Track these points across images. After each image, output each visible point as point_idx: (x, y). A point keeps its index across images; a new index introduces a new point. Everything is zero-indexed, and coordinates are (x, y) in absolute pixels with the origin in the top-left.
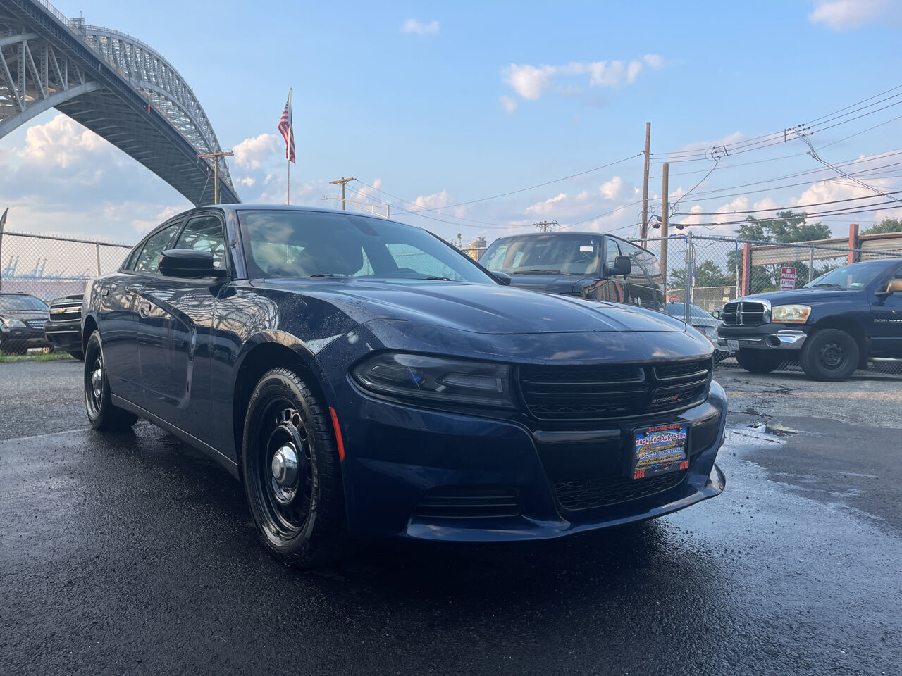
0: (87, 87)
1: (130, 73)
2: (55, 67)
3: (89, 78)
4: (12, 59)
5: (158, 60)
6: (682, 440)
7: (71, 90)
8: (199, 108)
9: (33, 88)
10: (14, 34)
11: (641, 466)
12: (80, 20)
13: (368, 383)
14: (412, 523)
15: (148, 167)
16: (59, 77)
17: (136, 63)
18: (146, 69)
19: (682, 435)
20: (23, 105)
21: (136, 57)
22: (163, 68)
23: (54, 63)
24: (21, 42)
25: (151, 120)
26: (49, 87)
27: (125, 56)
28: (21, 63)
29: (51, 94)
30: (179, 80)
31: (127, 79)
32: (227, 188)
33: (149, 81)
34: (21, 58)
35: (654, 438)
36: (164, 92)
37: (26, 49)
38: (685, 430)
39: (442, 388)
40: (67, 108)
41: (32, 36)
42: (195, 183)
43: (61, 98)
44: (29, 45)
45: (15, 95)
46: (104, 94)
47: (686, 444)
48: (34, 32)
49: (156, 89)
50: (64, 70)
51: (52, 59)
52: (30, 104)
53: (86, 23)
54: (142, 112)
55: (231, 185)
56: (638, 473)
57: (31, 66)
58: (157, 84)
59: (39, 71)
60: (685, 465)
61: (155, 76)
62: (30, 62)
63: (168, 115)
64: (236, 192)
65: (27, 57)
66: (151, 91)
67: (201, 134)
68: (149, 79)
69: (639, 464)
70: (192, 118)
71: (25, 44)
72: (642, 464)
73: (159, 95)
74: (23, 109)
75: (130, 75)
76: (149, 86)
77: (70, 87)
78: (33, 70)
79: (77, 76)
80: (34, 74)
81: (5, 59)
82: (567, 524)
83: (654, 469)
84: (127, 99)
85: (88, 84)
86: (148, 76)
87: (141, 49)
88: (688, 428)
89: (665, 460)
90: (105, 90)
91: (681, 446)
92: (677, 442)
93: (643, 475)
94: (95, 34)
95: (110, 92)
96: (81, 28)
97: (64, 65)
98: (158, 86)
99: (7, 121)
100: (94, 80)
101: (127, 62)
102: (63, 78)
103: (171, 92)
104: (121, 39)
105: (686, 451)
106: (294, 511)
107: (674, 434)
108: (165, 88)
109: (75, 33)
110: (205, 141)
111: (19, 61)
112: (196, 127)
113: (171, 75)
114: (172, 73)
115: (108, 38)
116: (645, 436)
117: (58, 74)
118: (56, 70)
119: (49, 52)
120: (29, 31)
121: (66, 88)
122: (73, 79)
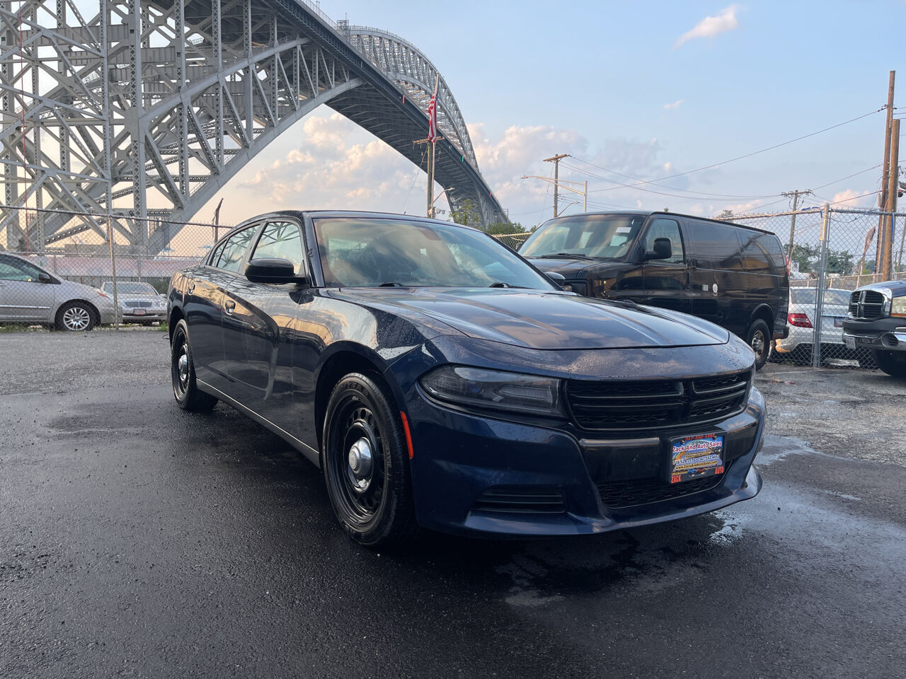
0: (351, 84)
1: (388, 68)
2: (324, 67)
3: (353, 76)
4: (288, 65)
5: (413, 53)
6: (718, 448)
7: (337, 88)
8: (450, 94)
9: (305, 88)
10: (290, 40)
11: (677, 471)
12: (345, 22)
13: (433, 391)
14: (472, 515)
15: (404, 155)
16: (327, 77)
17: (394, 57)
18: (403, 63)
19: (718, 443)
20: (297, 104)
21: (394, 52)
22: (418, 59)
23: (323, 64)
24: (296, 47)
25: (405, 110)
26: (319, 86)
27: (385, 51)
28: (296, 66)
29: (321, 92)
30: (432, 69)
31: (385, 73)
32: (472, 169)
33: (405, 73)
34: (296, 62)
35: (690, 446)
36: (418, 83)
37: (300, 53)
38: (720, 438)
39: (498, 398)
40: (335, 104)
41: (304, 41)
42: (444, 167)
43: (329, 95)
44: (303, 49)
45: (291, 96)
46: (366, 89)
47: (722, 452)
48: (306, 37)
49: (411, 80)
50: (332, 69)
51: (322, 61)
52: (303, 103)
53: (350, 24)
54: (397, 103)
55: (477, 166)
56: (675, 478)
57: (304, 68)
58: (412, 75)
59: (311, 72)
60: (721, 470)
61: (411, 68)
62: (303, 64)
63: (420, 105)
64: (480, 174)
65: (301, 60)
66: (406, 83)
67: (450, 119)
68: (405, 71)
69: (675, 469)
70: (443, 105)
71: (299, 48)
72: (678, 469)
73: (413, 86)
74: (297, 107)
75: (388, 69)
76: (404, 78)
77: (336, 85)
78: (306, 72)
79: (343, 74)
80: (307, 75)
81: (283, 64)
82: (609, 521)
83: (691, 474)
84: (385, 92)
85: (352, 81)
86: (404, 68)
87: (398, 44)
88: (724, 437)
89: (702, 466)
90: (367, 85)
91: (717, 453)
92: (713, 449)
93: (680, 480)
94: (359, 34)
95: (371, 87)
96: (346, 29)
97: (332, 65)
98: (413, 77)
99: (285, 119)
100: (357, 76)
101: (386, 56)
102: (331, 77)
103: (425, 83)
104: (381, 35)
105: (722, 458)
106: (367, 499)
107: (710, 442)
108: (419, 79)
109: (340, 34)
110: (454, 126)
111: (294, 64)
112: (446, 113)
113: (424, 65)
114: (426, 63)
115: (370, 36)
116: (682, 444)
117: (326, 74)
118: (325, 70)
119: (319, 54)
120: (302, 36)
121: (333, 86)
122: (339, 78)
